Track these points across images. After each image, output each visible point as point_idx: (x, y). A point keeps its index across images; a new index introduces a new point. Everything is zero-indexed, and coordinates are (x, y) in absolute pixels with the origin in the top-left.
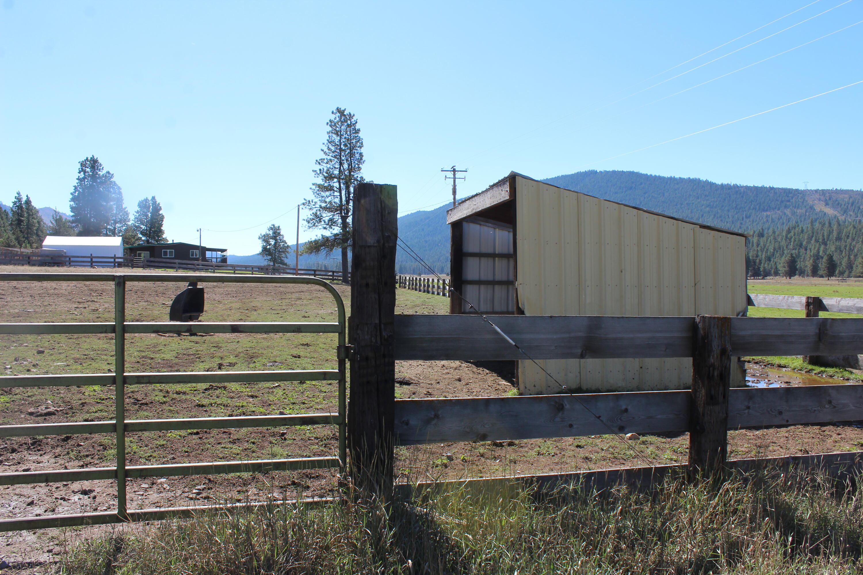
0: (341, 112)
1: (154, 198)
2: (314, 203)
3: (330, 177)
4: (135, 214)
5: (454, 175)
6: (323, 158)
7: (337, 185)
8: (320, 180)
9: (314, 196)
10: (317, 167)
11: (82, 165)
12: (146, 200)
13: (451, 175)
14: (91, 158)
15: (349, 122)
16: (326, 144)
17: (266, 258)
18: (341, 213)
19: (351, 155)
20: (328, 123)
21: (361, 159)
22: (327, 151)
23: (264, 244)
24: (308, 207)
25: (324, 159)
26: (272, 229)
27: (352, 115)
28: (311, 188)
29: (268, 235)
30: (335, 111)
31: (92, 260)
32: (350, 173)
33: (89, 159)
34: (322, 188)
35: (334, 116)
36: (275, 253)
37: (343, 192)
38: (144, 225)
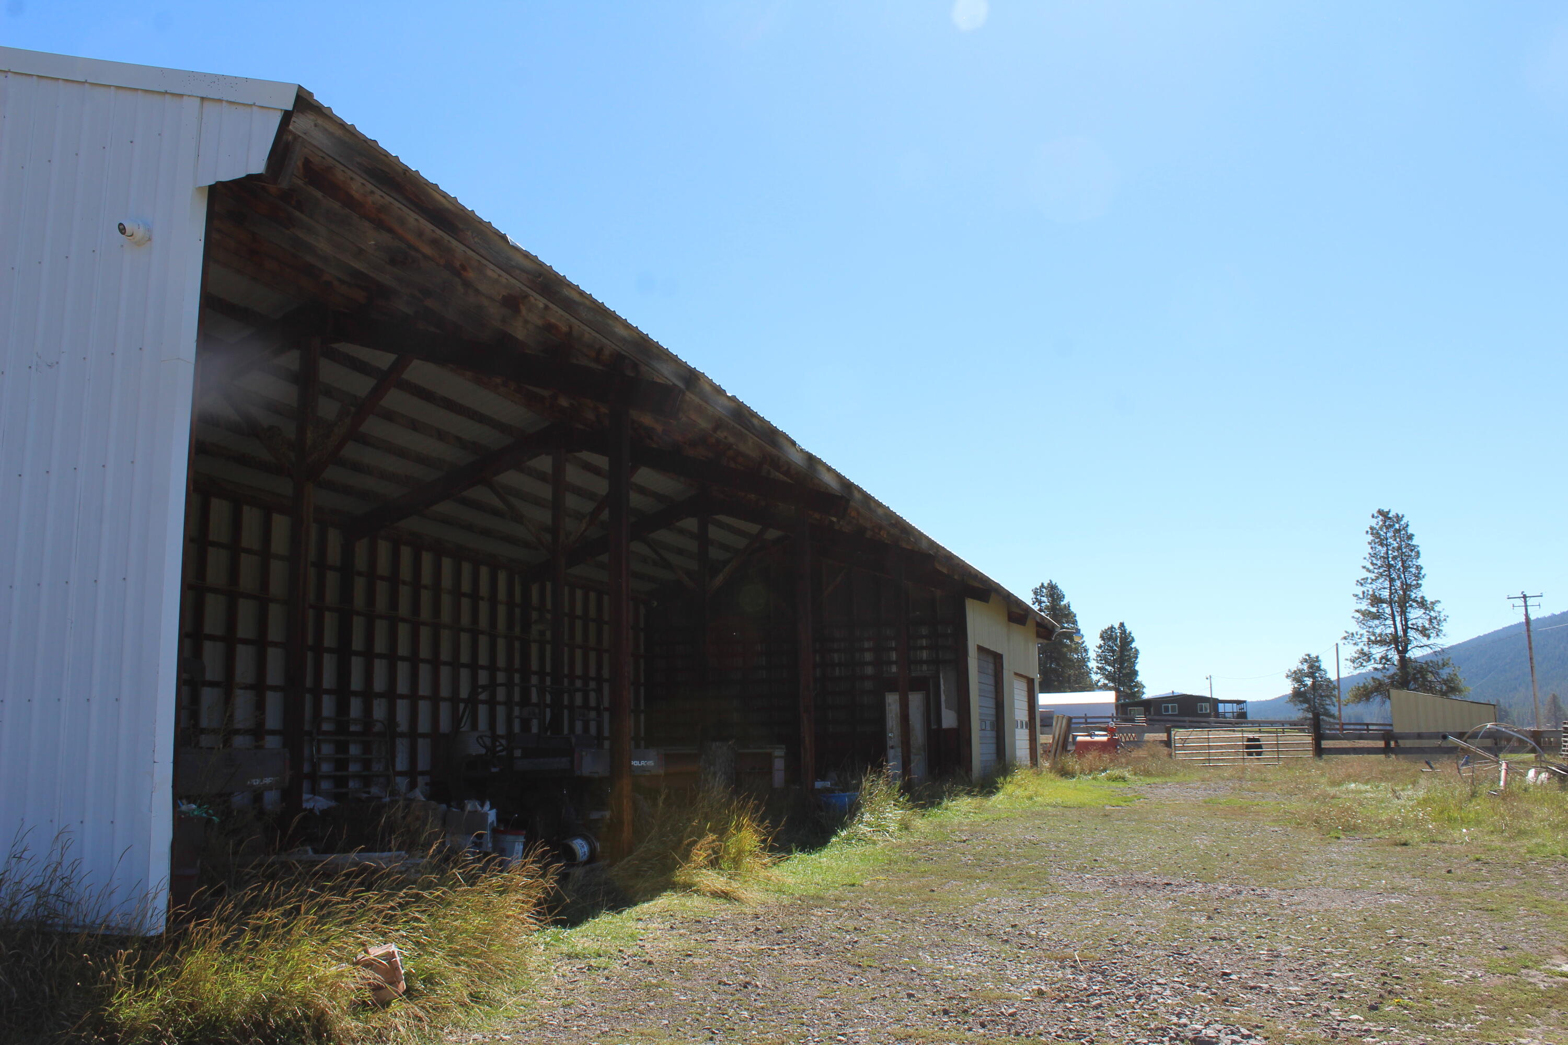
0: (1384, 514)
1: (1122, 625)
2: (1359, 636)
3: (1376, 600)
4: (1097, 649)
5: (1525, 602)
6: (1365, 577)
7: (1388, 610)
8: (1364, 605)
9: (1358, 626)
10: (1359, 590)
11: (1036, 593)
12: (1112, 628)
13: (1521, 602)
14: (1049, 584)
15: (1397, 526)
16: (1368, 558)
17: (1300, 707)
18: (1397, 648)
19: (1405, 568)
20: (1367, 532)
21: (1419, 573)
22: (1371, 567)
23: (1296, 686)
24: (1351, 641)
25: (1367, 578)
26: (1306, 661)
27: (1400, 516)
28: (1353, 617)
29: (1301, 671)
30: (1376, 515)
31: (1086, 720)
32: (1405, 593)
33: (1046, 585)
34: (1367, 614)
35: (1375, 520)
36: (1314, 698)
37: (1398, 619)
38: (1109, 665)
